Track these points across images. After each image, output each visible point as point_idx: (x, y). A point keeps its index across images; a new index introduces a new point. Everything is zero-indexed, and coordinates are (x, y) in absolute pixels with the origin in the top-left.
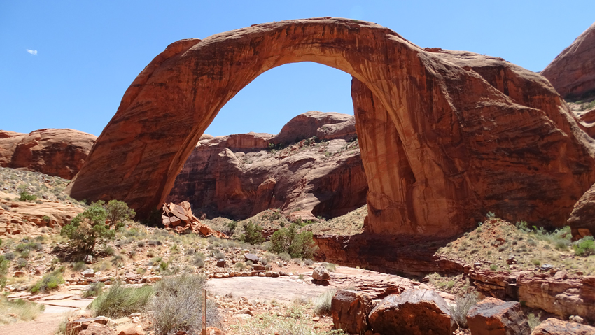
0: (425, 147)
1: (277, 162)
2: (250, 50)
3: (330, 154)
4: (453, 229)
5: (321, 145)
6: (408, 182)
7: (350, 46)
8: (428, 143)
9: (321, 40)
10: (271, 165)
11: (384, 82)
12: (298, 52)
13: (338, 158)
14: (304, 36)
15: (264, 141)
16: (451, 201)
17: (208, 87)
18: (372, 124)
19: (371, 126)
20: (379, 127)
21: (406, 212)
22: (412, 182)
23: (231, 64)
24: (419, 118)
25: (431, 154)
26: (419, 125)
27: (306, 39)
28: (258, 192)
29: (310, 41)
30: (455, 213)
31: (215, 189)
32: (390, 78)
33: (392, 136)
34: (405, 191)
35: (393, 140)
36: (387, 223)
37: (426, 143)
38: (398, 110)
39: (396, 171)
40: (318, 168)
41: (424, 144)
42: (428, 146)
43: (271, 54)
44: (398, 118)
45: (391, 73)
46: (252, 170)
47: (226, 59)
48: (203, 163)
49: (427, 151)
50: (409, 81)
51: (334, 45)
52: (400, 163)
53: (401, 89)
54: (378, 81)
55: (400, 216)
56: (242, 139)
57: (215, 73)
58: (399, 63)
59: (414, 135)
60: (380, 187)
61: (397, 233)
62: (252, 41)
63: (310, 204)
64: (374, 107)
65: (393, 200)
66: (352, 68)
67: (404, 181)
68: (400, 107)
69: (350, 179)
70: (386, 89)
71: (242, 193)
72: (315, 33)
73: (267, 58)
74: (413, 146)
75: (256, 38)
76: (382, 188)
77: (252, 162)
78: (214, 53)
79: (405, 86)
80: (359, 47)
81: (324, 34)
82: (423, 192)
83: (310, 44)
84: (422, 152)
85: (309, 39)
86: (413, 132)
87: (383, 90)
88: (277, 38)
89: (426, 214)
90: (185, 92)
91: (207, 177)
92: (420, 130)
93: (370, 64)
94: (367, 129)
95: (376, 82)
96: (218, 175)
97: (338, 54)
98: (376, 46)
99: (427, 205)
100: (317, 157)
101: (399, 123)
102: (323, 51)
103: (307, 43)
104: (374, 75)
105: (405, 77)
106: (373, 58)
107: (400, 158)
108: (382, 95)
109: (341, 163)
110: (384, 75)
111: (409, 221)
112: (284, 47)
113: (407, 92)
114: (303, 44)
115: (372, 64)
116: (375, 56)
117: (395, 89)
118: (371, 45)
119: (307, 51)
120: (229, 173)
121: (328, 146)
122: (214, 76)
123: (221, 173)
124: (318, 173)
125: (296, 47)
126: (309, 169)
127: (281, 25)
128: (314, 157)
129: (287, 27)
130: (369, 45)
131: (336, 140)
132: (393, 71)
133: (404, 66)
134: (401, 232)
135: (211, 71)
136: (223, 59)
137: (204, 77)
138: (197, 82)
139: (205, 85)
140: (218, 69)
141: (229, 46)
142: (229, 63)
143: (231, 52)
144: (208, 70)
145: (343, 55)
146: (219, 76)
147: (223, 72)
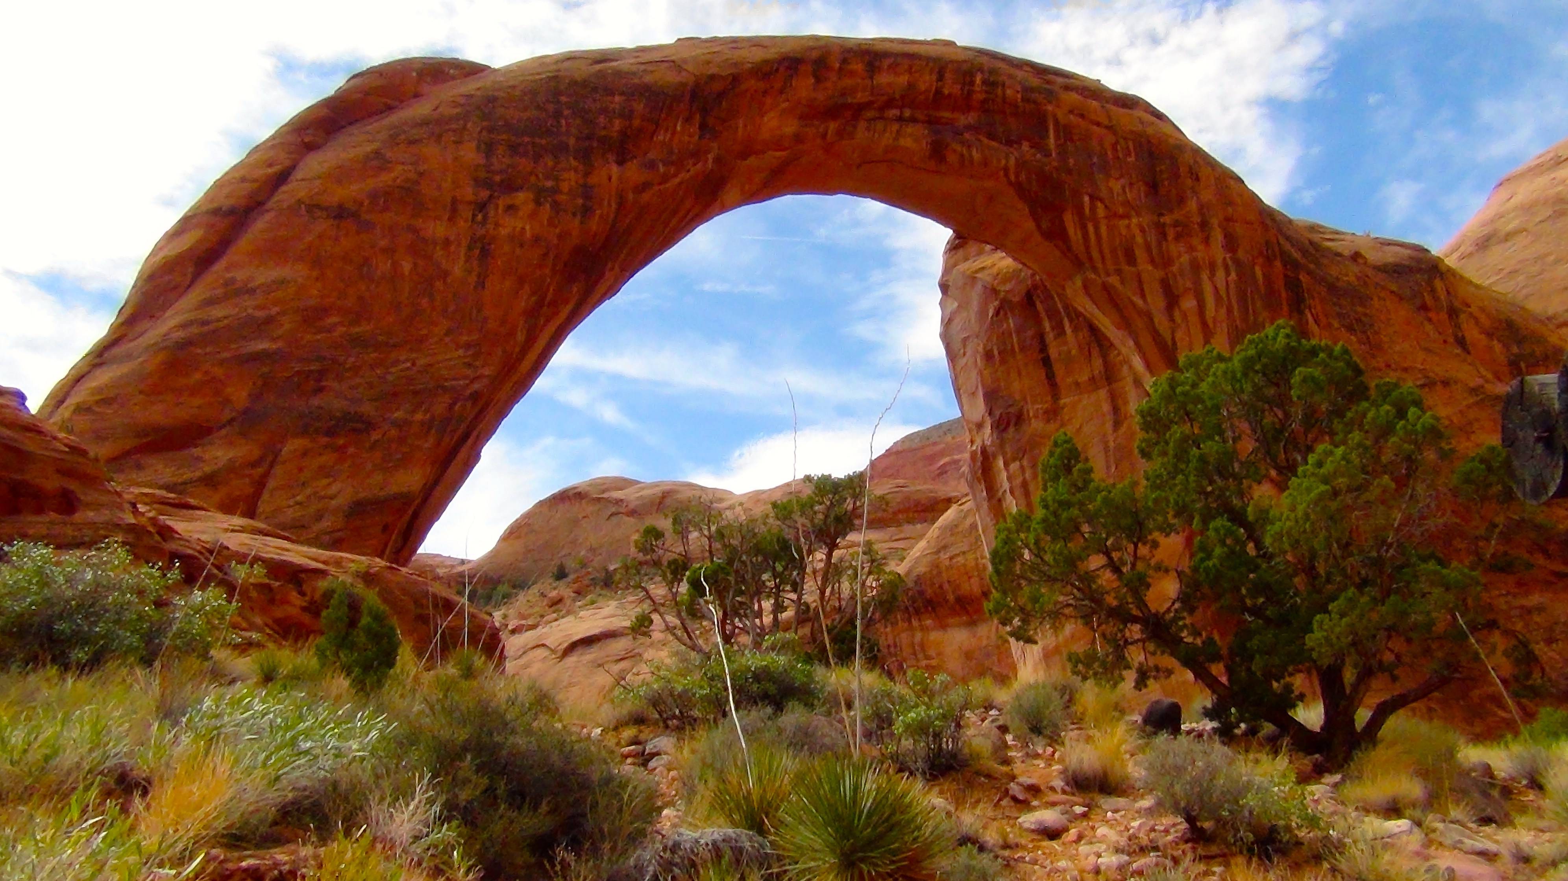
7: (1025, 146)
11: (1150, 276)
17: (537, 239)
32: (1170, 263)
45: (1172, 245)
53: (1210, 302)
54: (1128, 271)
57: (564, 187)
66: (1030, 225)
72: (910, 87)
75: (712, 77)
78: (557, 115)
79: (1223, 293)
80: (1059, 149)
83: (892, 121)
88: (782, 91)
90: (439, 253)
93: (1101, 211)
98: (1115, 151)
102: (937, 153)
103: (880, 117)
104: (1113, 251)
105: (1219, 262)
106: (1111, 190)
110: (1149, 250)
113: (1229, 311)
114: (869, 120)
116: (1115, 185)
117: (1189, 303)
122: (560, 198)
129: (814, 55)
132: (1177, 238)
135: (548, 178)
136: (589, 138)
137: (521, 197)
138: (492, 213)
139: (523, 229)
140: (572, 173)
141: (613, 94)
142: (611, 158)
143: (622, 116)
144: (531, 173)
145: (1006, 175)
146: (580, 201)
147: (591, 187)
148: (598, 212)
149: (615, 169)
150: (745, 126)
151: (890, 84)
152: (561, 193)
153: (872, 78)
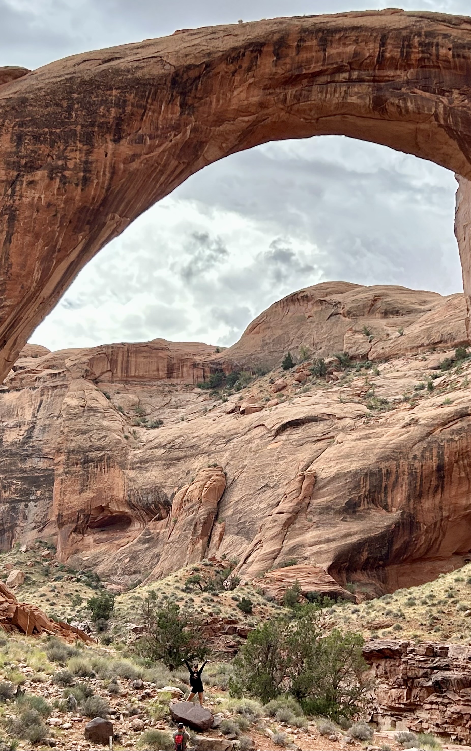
1: (232, 423)
2: (171, 101)
3: (384, 402)
10: (212, 431)
12: (309, 107)
13: (408, 416)
14: (326, 62)
17: (49, 205)
23: (116, 141)
28: (176, 510)
29: (343, 76)
31: (51, 498)
40: (349, 443)
43: (231, 112)
46: (159, 446)
47: (101, 126)
48: (18, 425)
56: (133, 360)
57: (71, 165)
62: (177, 74)
63: (324, 546)
66: (461, 156)
69: (441, 478)
71: (128, 511)
72: (356, 54)
73: (218, 124)
75: (189, 68)
77: (160, 423)
78: (70, 109)
81: (381, 57)
83: (341, 84)
85: (340, 69)
88: (249, 69)
91: (28, 465)
96: (62, 458)
100: (345, 410)
109: (416, 431)
120: (92, 455)
121: (378, 381)
122: (67, 173)
123: (69, 453)
124: (348, 456)
126: (323, 444)
127: (259, 32)
128: (337, 410)
129: (276, 37)
131: (400, 364)
135: (59, 158)
136: (92, 124)
137: (39, 174)
138: (17, 188)
139: (40, 198)
140: (78, 153)
141: (111, 89)
142: (109, 137)
143: (117, 105)
144: (48, 155)
145: (437, 119)
146: (82, 174)
147: (91, 163)
148: (96, 181)
149: (111, 146)
150: (218, 101)
151: (339, 54)
152: (68, 169)
153: (325, 50)
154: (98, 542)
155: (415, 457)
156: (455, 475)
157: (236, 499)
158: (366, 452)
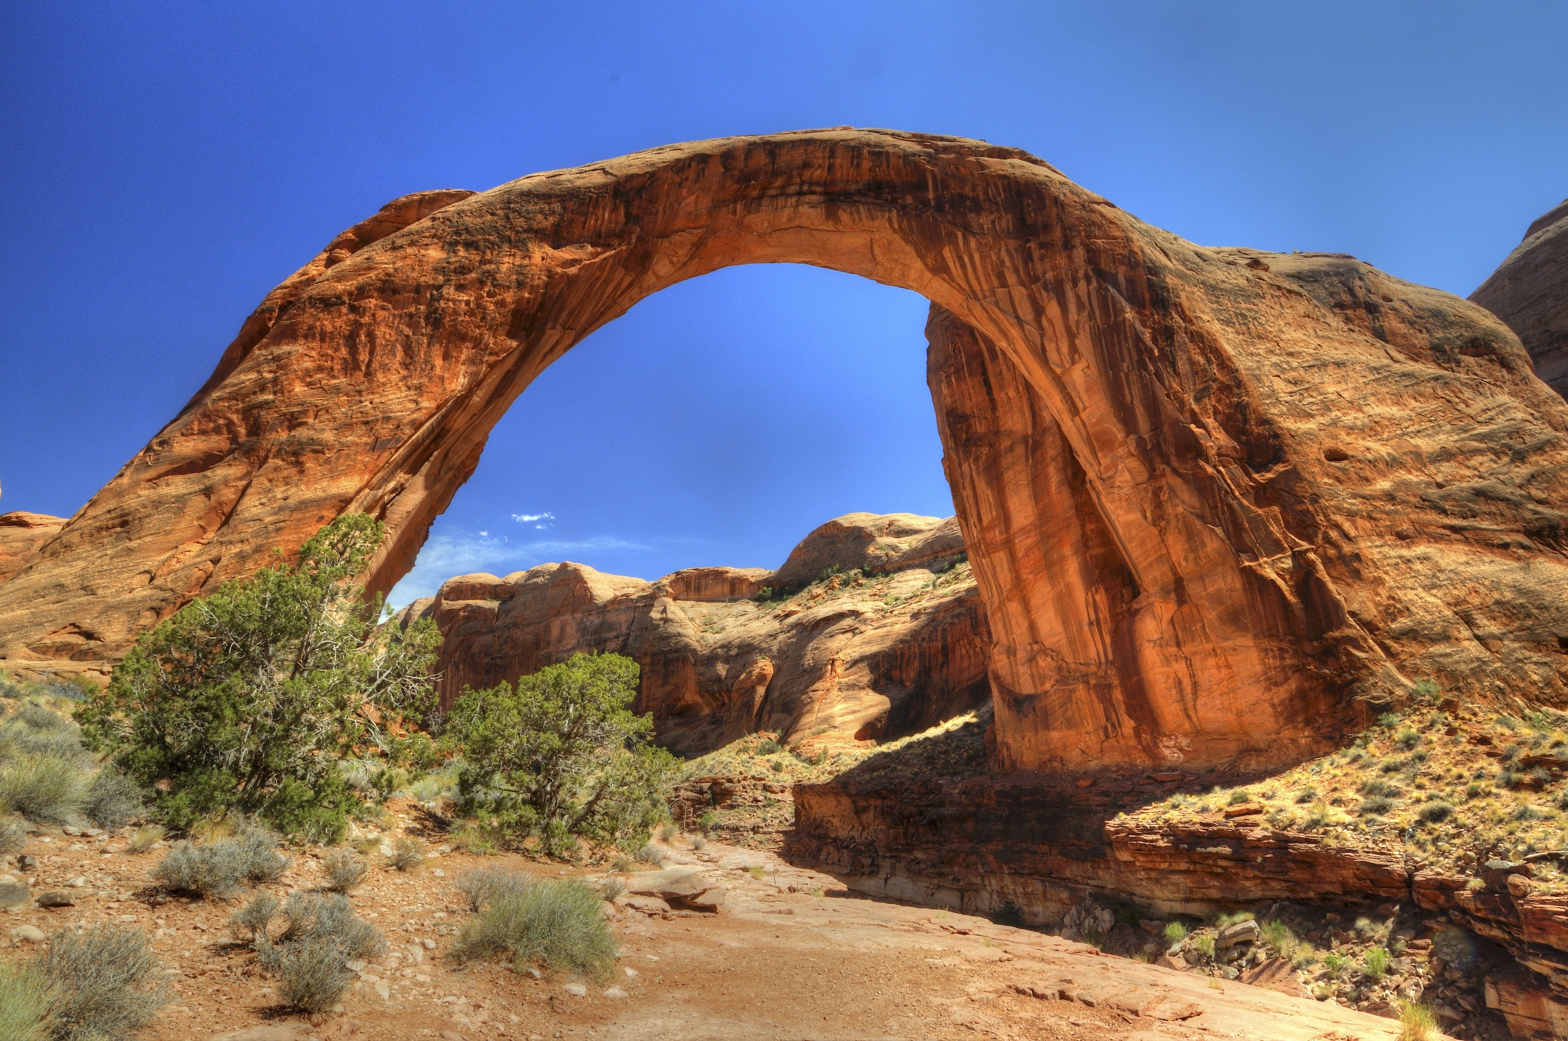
0: (1163, 475)
1: (776, 625)
3: (897, 599)
4: (1294, 741)
5: (875, 584)
6: (1113, 601)
7: (909, 200)
8: (1176, 464)
9: (825, 185)
10: (763, 632)
11: (1019, 293)
12: (760, 219)
13: (915, 607)
14: (775, 174)
15: (751, 584)
16: (1274, 644)
18: (990, 445)
19: (985, 450)
20: (1011, 449)
21: (1118, 695)
22: (1126, 598)
23: (555, 246)
24: (1136, 391)
25: (1186, 497)
26: (1140, 411)
27: (779, 182)
28: (734, 695)
29: (793, 189)
30: (1293, 685)
32: (1035, 279)
33: (1052, 469)
34: (1106, 627)
35: (1054, 477)
36: (1055, 735)
37: (1168, 463)
38: (1066, 371)
39: (1073, 570)
40: (870, 632)
41: (1161, 467)
42: (1175, 471)
43: (679, 223)
44: (1068, 398)
45: (1038, 266)
46: (722, 647)
47: (537, 232)
48: (617, 637)
49: (1172, 489)
50: (1094, 284)
51: (865, 195)
52: (1084, 544)
53: (1072, 308)
54: (1001, 292)
55: (1099, 708)
56: (702, 580)
58: (1057, 233)
59: (1124, 443)
60: (1025, 625)
61: (1093, 765)
62: (619, 183)
63: (850, 717)
64: (992, 400)
65: (1070, 659)
66: (919, 264)
67: (1101, 598)
68: (1073, 362)
70: (1026, 312)
71: (699, 700)
72: (806, 165)
73: (665, 235)
74: (1123, 478)
76: (1033, 628)
77: (723, 629)
79: (1085, 299)
80: (939, 199)
81: (831, 168)
82: (1172, 621)
83: (791, 195)
84: (1157, 492)
85: (789, 182)
86: (1120, 436)
87: (1017, 317)
88: (696, 181)
89: (1189, 697)
92: (1144, 425)
93: (973, 244)
94: (976, 460)
95: (994, 293)
96: (648, 660)
97: (877, 223)
98: (986, 193)
99: (1190, 666)
100: (867, 607)
101: (1075, 411)
102: (831, 215)
103: (783, 193)
104: (987, 275)
105: (1081, 273)
106: (981, 226)
107: (1083, 526)
108: (1014, 333)
109: (923, 618)
110: (1017, 271)
111: (1128, 725)
112: (716, 206)
113: (1091, 316)
114: (772, 197)
115: (979, 243)
116: (985, 221)
117: (1053, 310)
118: (974, 190)
119: (784, 216)
120: (671, 656)
121: (893, 585)
123: (654, 654)
124: (869, 642)
125: (753, 204)
126: (849, 635)
128: (861, 607)
130: (968, 191)
131: (909, 572)
132: (1042, 258)
133: (1077, 241)
134: (1107, 760)
136: (527, 231)
137: (469, 278)
138: (446, 292)
139: (468, 301)
140: (512, 257)
141: (550, 198)
142: (546, 244)
145: (891, 225)
146: (515, 278)
147: (526, 266)
149: (550, 252)
151: (788, 166)
153: (773, 163)
154: (677, 725)
155: (923, 639)
156: (958, 653)
157: (781, 683)
158: (884, 637)
